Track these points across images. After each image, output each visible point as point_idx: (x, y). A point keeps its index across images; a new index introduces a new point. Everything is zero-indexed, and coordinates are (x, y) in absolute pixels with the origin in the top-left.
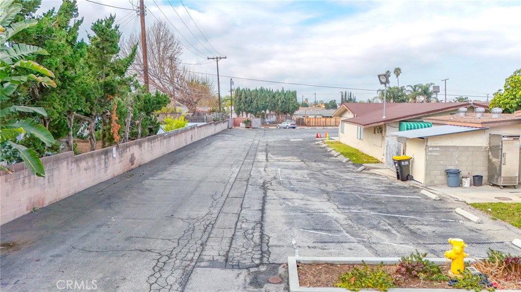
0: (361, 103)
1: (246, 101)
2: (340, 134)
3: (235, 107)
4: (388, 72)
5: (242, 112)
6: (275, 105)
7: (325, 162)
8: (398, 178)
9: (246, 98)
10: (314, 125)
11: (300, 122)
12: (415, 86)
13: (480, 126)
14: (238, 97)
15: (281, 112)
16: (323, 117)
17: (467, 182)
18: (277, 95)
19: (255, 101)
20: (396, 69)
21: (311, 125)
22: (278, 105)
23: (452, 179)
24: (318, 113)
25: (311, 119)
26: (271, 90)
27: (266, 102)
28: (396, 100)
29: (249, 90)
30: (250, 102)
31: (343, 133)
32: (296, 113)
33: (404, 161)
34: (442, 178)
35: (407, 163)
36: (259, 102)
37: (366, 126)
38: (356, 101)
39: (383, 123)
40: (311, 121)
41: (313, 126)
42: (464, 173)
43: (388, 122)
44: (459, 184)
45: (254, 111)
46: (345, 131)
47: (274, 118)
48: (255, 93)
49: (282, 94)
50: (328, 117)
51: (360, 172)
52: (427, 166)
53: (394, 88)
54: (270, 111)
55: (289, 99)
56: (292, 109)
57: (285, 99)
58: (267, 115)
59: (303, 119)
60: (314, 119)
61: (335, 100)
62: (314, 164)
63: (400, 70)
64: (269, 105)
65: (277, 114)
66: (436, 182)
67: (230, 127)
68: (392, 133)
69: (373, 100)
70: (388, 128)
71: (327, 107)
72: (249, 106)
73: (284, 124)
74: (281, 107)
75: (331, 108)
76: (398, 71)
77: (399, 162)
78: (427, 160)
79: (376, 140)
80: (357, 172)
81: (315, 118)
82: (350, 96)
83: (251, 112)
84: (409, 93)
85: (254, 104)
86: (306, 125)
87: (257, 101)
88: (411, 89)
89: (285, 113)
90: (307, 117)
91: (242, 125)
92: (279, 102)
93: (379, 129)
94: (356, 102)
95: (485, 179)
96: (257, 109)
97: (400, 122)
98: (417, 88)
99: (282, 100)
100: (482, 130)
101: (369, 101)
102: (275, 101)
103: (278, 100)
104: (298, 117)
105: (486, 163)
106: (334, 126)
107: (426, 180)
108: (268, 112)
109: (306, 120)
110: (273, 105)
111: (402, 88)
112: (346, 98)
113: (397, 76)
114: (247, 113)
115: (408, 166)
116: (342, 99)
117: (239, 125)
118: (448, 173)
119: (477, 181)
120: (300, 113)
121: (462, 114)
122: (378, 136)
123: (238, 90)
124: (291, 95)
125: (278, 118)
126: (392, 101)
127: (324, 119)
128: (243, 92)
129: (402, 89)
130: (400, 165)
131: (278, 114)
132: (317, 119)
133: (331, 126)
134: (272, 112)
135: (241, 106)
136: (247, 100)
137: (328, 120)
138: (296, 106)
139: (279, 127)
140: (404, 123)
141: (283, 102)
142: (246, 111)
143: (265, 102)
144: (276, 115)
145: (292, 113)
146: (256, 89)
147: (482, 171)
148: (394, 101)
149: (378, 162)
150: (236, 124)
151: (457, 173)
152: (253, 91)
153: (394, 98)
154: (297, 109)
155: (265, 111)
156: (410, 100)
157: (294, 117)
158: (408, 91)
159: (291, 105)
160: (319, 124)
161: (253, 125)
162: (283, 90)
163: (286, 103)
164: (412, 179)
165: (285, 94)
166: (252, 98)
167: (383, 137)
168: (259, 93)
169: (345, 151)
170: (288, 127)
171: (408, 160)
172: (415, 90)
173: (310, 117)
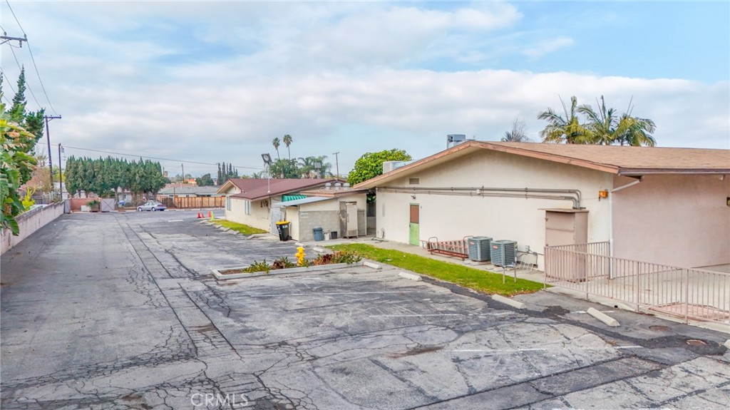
0: (245, 178)
1: (85, 176)
2: (227, 212)
3: (66, 184)
4: (276, 139)
5: (79, 191)
6: (130, 181)
7: (217, 235)
8: (281, 240)
9: (85, 171)
10: (186, 206)
11: (168, 204)
12: (307, 159)
13: (333, 196)
14: (73, 169)
15: (140, 189)
16: (198, 196)
17: (327, 237)
18: (133, 167)
19: (99, 176)
20: (285, 136)
21: (183, 206)
22: (135, 181)
23: (318, 234)
24: (191, 191)
25: (183, 199)
26: (124, 161)
27: (117, 177)
28: (287, 175)
29: (90, 160)
30: (91, 176)
31: (230, 210)
32: (162, 191)
33: (284, 225)
34: (311, 235)
35: (286, 226)
36: (106, 177)
37: (254, 200)
38: (239, 175)
39: (268, 197)
40: (183, 201)
41: (186, 208)
42: (325, 230)
43: (272, 196)
44: (322, 239)
45: (99, 189)
46: (232, 207)
47: (129, 199)
48: (99, 164)
49: (140, 165)
50: (204, 196)
51: (251, 239)
52: (300, 226)
53: (284, 160)
54: (123, 190)
55: (151, 173)
56: (156, 186)
57: (146, 173)
58: (119, 194)
59: (172, 199)
60: (186, 199)
61: (209, 175)
62: (206, 237)
63: (290, 138)
64: (122, 180)
65: (134, 192)
66: (308, 238)
67: (67, 211)
68: (276, 205)
69: (261, 175)
70: (272, 201)
71: (200, 182)
72: (90, 183)
73: (146, 206)
74: (140, 184)
75: (206, 185)
76: (288, 139)
77: (281, 226)
78: (300, 222)
79: (263, 212)
80: (248, 239)
81: (188, 197)
82: (230, 169)
83: (95, 191)
84: (301, 166)
85: (99, 180)
86: (176, 207)
87: (102, 175)
88: (303, 162)
89: (145, 192)
90: (176, 197)
91: (85, 208)
92: (137, 177)
93: (264, 203)
94: (238, 178)
95: (339, 234)
96: (104, 186)
97: (283, 195)
98: (310, 161)
99: (141, 175)
100: (335, 199)
101: (256, 176)
102: (131, 175)
103: (135, 174)
104: (164, 196)
105: (339, 223)
106: (213, 207)
107: (300, 237)
108: (119, 190)
109: (176, 201)
110: (127, 181)
111: (293, 160)
112: (224, 172)
113: (288, 145)
114: (87, 192)
115: (288, 228)
116: (219, 172)
117: (80, 209)
118: (315, 231)
119: (334, 235)
120: (165, 191)
121: (328, 188)
122: (265, 209)
123: (71, 160)
124: (153, 168)
125: (134, 199)
126: (282, 176)
127: (200, 199)
128: (80, 163)
129: (293, 162)
130: (281, 228)
131: (136, 193)
132: (190, 199)
133: (209, 207)
134: (126, 191)
135: (77, 183)
136: (87, 173)
137: (206, 199)
138: (162, 182)
139: (140, 210)
140: (286, 197)
141: (143, 176)
142: (85, 190)
143: (115, 177)
144: (132, 194)
145: (155, 192)
146: (101, 160)
147: (337, 228)
148: (284, 176)
149: (265, 232)
150: (75, 207)
151: (321, 230)
152: (97, 161)
153: (285, 173)
154: (162, 185)
155: (116, 189)
156: (303, 176)
157: (158, 197)
158: (300, 165)
159: (154, 181)
160: (194, 205)
161: (103, 209)
162: (142, 161)
163: (146, 178)
164: (291, 238)
165: (145, 167)
166: (95, 172)
167: (269, 210)
168: (105, 164)
169: (234, 227)
170: (154, 209)
171: (287, 224)
172: (307, 164)
173: (179, 196)
